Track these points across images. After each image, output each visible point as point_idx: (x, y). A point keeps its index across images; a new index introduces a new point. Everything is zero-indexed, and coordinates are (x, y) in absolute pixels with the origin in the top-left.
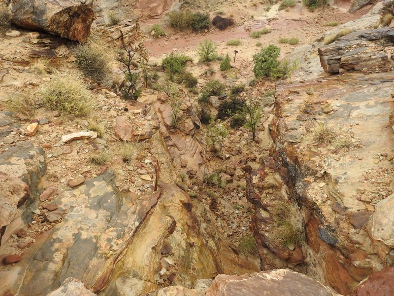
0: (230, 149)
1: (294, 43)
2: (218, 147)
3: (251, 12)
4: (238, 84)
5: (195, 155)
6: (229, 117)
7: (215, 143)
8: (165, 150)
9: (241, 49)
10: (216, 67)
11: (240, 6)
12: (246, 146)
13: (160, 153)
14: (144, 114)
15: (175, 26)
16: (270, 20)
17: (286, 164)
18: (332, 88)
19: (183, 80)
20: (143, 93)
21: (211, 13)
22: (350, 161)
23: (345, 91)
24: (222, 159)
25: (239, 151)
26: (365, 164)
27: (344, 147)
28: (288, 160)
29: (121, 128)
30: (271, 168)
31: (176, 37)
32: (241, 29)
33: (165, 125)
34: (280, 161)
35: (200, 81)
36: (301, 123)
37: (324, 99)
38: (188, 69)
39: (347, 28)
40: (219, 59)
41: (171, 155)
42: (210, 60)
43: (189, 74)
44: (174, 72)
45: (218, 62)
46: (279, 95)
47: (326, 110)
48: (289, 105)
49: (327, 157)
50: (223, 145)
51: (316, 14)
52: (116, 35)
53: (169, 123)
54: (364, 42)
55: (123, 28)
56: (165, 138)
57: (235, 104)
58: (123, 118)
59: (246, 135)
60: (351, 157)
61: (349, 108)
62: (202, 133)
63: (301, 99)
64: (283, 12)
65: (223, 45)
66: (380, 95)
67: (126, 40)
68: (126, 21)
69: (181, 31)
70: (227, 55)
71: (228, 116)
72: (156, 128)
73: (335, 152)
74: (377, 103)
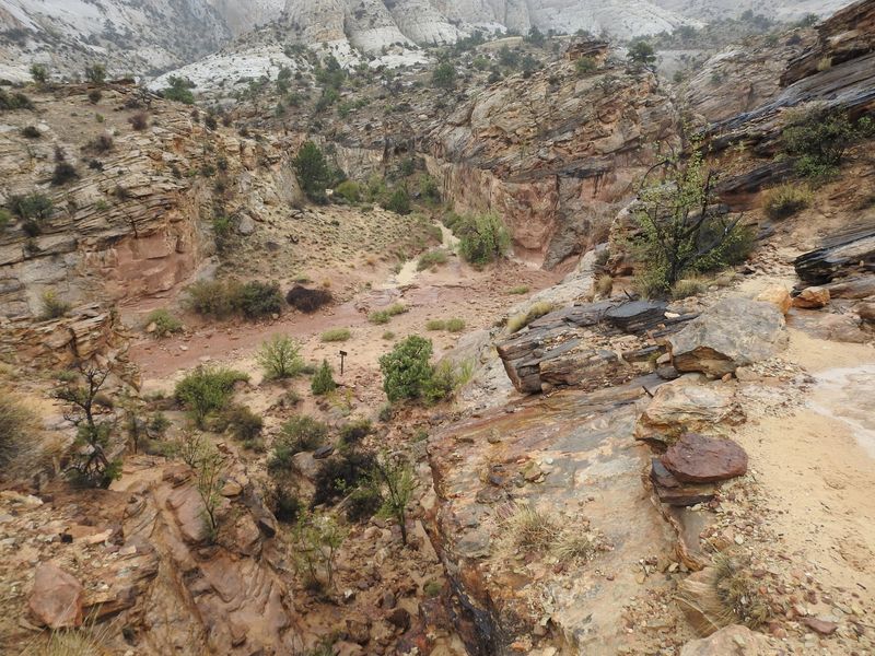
0: (353, 575)
1: (457, 328)
2: (322, 574)
3: (366, 276)
4: (354, 419)
5: (268, 606)
6: (344, 497)
7: (316, 566)
8: (187, 608)
9: (353, 346)
10: (303, 388)
11: (343, 267)
12: (390, 561)
13: (170, 619)
14: (117, 543)
15: (204, 311)
16: (404, 290)
17: (468, 613)
18: (534, 426)
19: (229, 423)
20: (125, 468)
21: (283, 282)
22: (592, 587)
23: (558, 429)
24: (335, 603)
25: (374, 576)
26: (621, 589)
27: (574, 555)
28: (472, 601)
29: (47, 595)
30: (439, 626)
31: (208, 332)
32: (349, 308)
33: (184, 541)
34: (456, 606)
35: (268, 421)
36: (486, 508)
37: (522, 452)
38: (239, 398)
39: (544, 301)
40: (308, 371)
41: (204, 618)
42: (289, 375)
43: (243, 409)
44: (206, 407)
45: (307, 377)
46: (436, 448)
47: (529, 475)
48: (459, 470)
49: (547, 585)
50: (334, 567)
51: (487, 274)
52: (58, 340)
53: (194, 534)
54: (574, 330)
55: (78, 324)
56: (187, 574)
57: (353, 464)
58: (57, 562)
59: (386, 533)
60: (592, 577)
61: (570, 466)
62: (280, 545)
63: (478, 455)
64: (426, 273)
65: (315, 342)
66: (618, 434)
67: (85, 348)
68: (86, 308)
69: (219, 319)
70: (325, 362)
71: (340, 494)
72: (148, 576)
73: (561, 570)
74: (616, 449)
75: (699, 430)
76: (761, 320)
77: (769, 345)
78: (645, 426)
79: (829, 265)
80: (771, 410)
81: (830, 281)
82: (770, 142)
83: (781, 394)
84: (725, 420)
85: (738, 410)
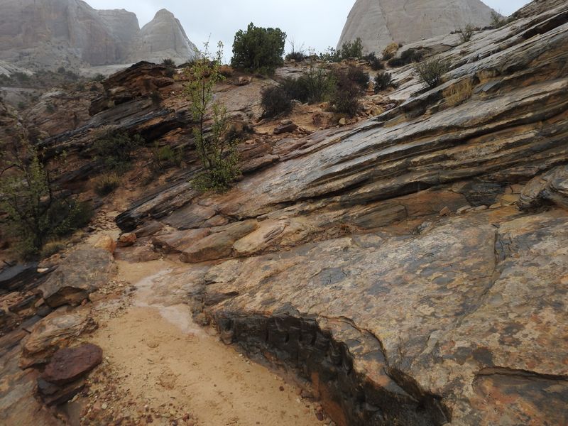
75: (67, 345)
76: (99, 260)
77: (107, 274)
78: (27, 358)
79: (133, 219)
80: (113, 315)
81: (135, 228)
82: (88, 149)
83: (119, 302)
84: (84, 332)
85: (92, 322)
